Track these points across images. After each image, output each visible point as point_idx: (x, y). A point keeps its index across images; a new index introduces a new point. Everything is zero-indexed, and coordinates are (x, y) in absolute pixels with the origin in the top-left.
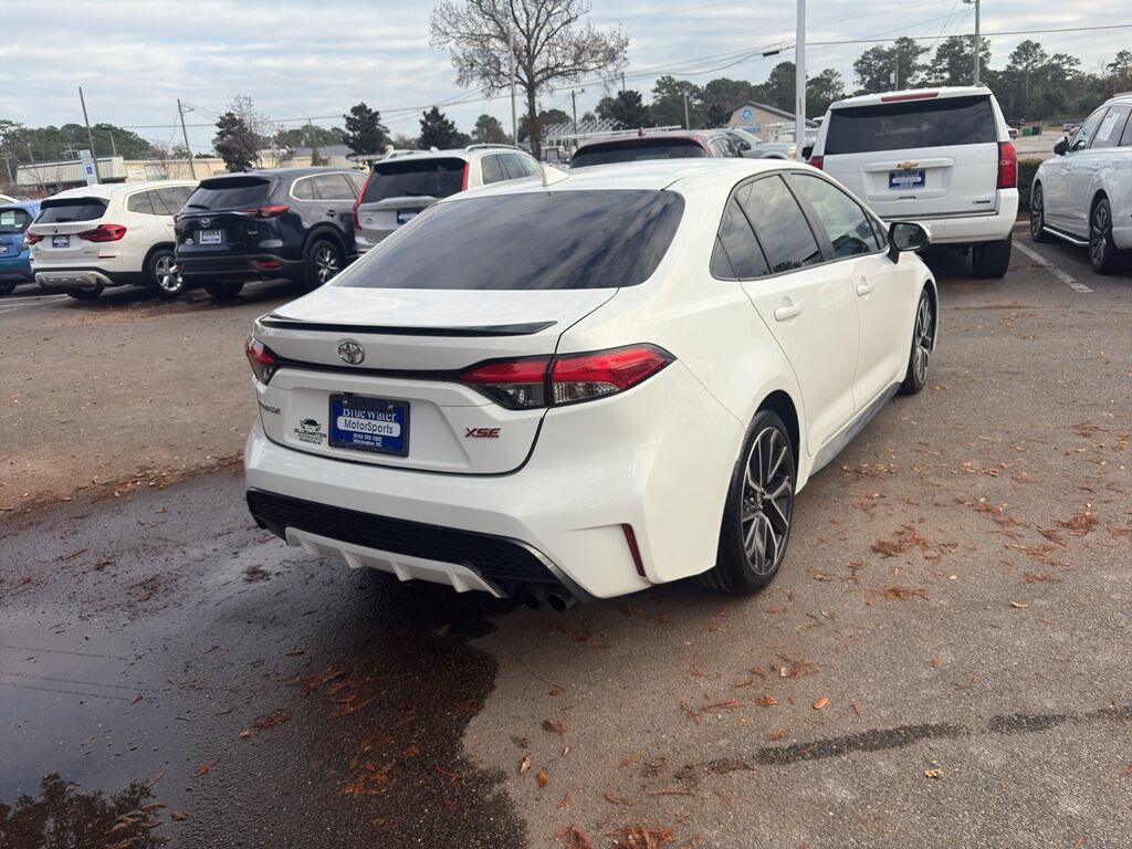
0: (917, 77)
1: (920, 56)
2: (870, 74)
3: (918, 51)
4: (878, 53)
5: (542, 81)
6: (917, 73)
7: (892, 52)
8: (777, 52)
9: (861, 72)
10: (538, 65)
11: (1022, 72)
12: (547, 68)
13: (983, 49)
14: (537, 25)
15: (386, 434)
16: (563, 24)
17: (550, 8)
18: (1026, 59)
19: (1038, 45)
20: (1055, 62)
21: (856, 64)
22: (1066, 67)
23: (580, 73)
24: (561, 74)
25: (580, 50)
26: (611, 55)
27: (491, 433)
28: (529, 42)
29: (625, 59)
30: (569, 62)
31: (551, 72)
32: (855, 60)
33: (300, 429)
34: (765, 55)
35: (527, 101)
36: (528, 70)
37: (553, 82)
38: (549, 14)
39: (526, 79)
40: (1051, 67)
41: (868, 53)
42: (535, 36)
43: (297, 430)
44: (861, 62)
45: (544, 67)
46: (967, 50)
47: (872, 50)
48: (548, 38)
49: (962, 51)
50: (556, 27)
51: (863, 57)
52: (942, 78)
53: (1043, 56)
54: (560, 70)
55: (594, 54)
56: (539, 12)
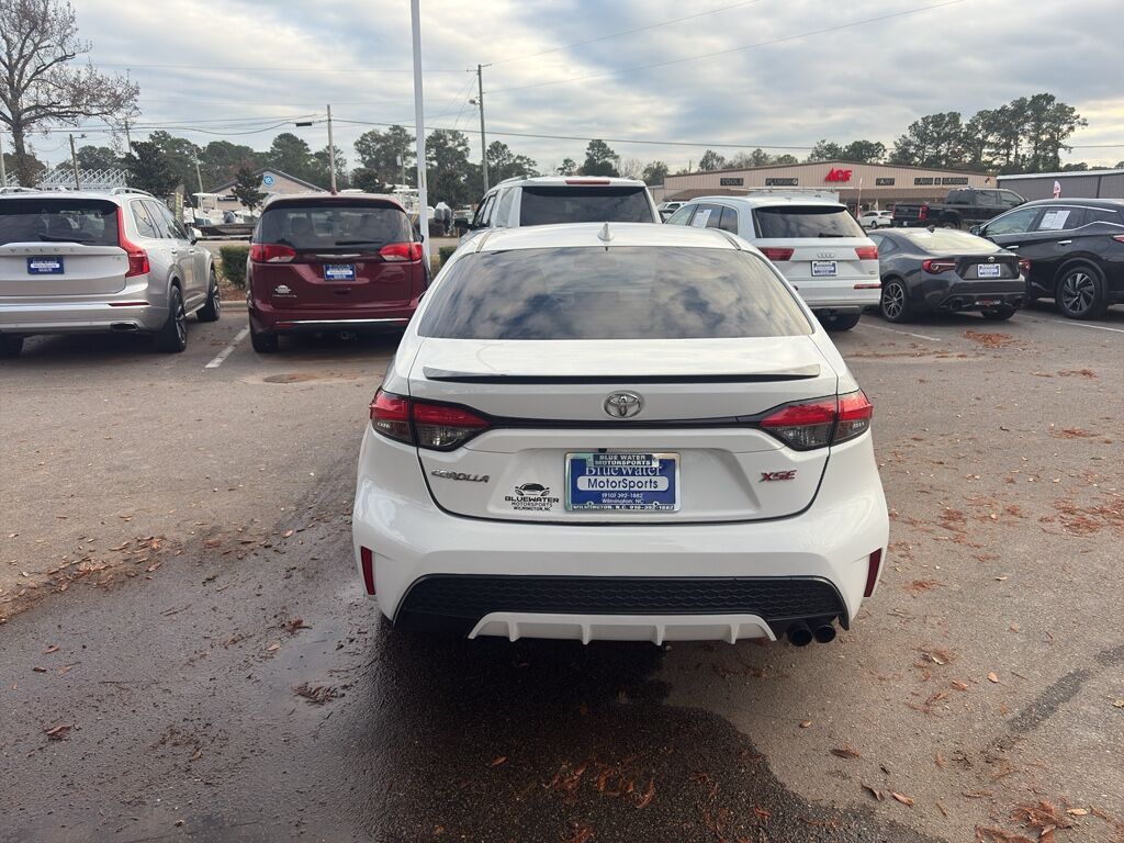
0: (410, 162)
1: (412, 144)
2: (369, 154)
3: (409, 140)
4: (375, 137)
5: (32, 119)
6: (409, 158)
7: (386, 139)
8: (309, 124)
9: (362, 152)
10: (25, 101)
11: (494, 167)
12: (37, 106)
13: (464, 144)
14: (21, 57)
15: (648, 489)
16: (56, 61)
17: (37, 40)
18: (497, 157)
19: (505, 146)
20: (518, 161)
21: (356, 144)
22: (526, 166)
23: (81, 117)
24: (54, 114)
25: (78, 93)
26: (117, 102)
27: (787, 476)
28: (11, 73)
29: (136, 108)
30: (66, 103)
31: (42, 111)
32: (355, 140)
33: (515, 496)
34: (298, 125)
35: (13, 140)
36: (12, 105)
37: (46, 122)
38: (36, 47)
39: (9, 114)
40: (514, 164)
41: (366, 135)
42: (19, 66)
43: (509, 499)
44: (360, 142)
45: (32, 104)
46: (450, 144)
47: (370, 133)
48: (37, 73)
49: (446, 144)
50: (47, 63)
51: (362, 138)
52: (432, 165)
53: (510, 155)
54: (55, 110)
55: (94, 98)
56: (24, 41)
